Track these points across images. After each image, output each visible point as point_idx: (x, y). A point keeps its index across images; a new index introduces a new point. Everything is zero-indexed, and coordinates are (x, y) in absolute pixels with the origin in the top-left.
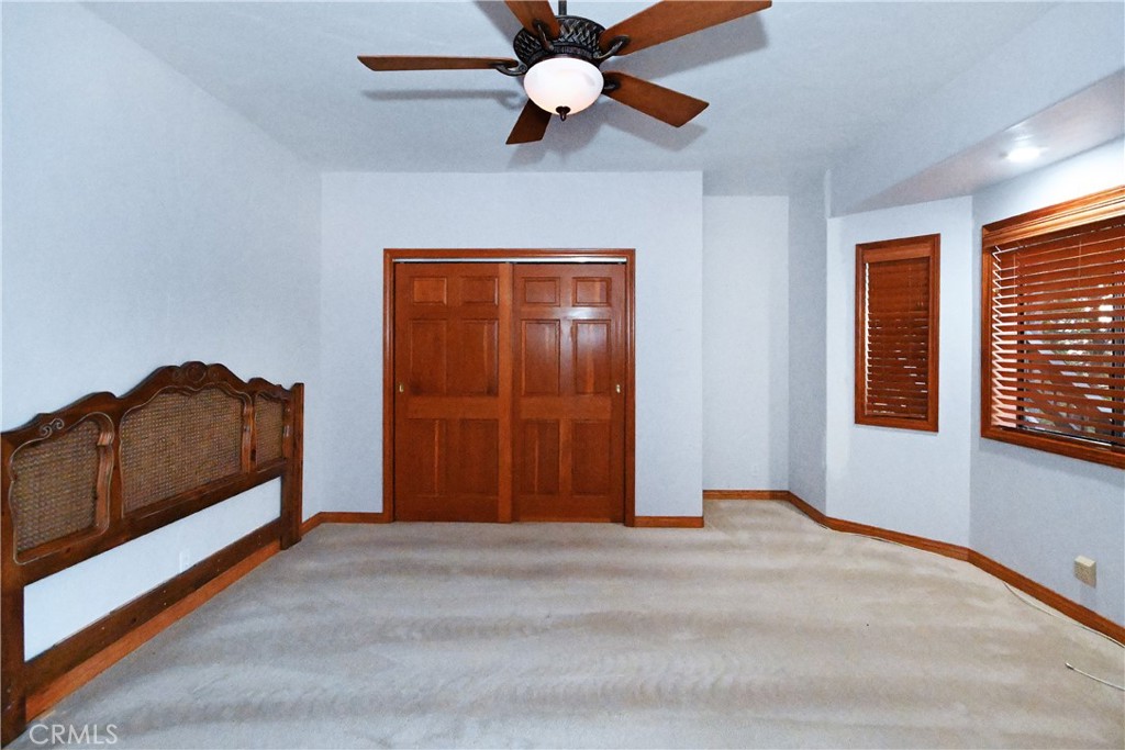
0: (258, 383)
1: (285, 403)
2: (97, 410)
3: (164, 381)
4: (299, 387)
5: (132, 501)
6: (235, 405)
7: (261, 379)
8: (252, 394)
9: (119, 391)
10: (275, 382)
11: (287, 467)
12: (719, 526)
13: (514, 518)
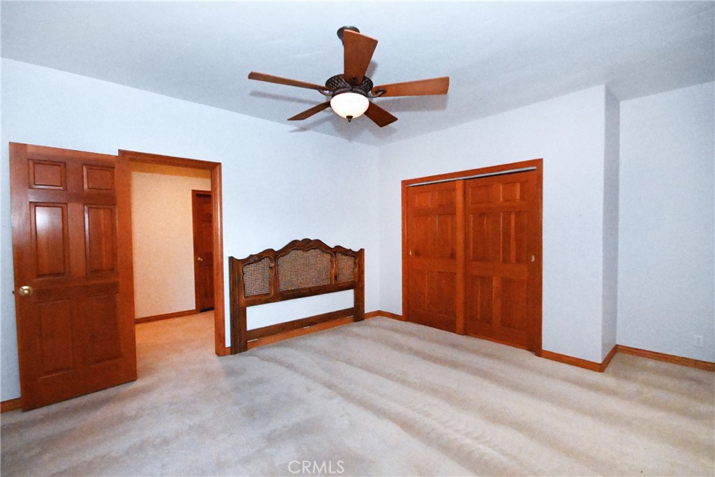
0: (338, 248)
1: (355, 257)
2: (269, 255)
3: (294, 245)
4: (362, 251)
5: (283, 287)
6: (329, 256)
7: (340, 246)
8: (335, 252)
9: (276, 250)
10: (348, 248)
11: (357, 285)
12: (616, 375)
13: (465, 333)
